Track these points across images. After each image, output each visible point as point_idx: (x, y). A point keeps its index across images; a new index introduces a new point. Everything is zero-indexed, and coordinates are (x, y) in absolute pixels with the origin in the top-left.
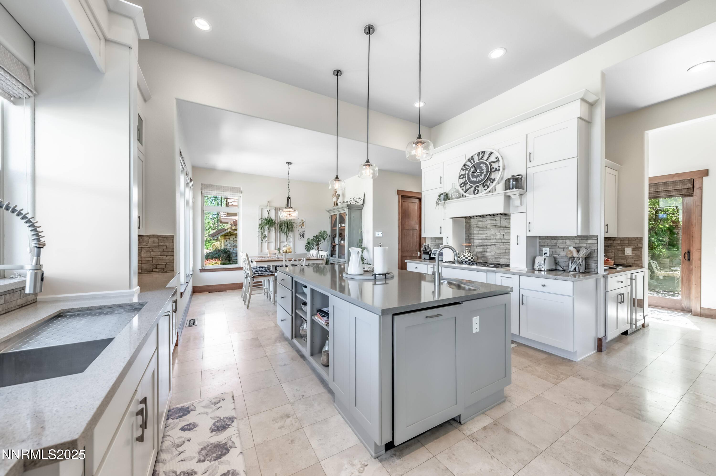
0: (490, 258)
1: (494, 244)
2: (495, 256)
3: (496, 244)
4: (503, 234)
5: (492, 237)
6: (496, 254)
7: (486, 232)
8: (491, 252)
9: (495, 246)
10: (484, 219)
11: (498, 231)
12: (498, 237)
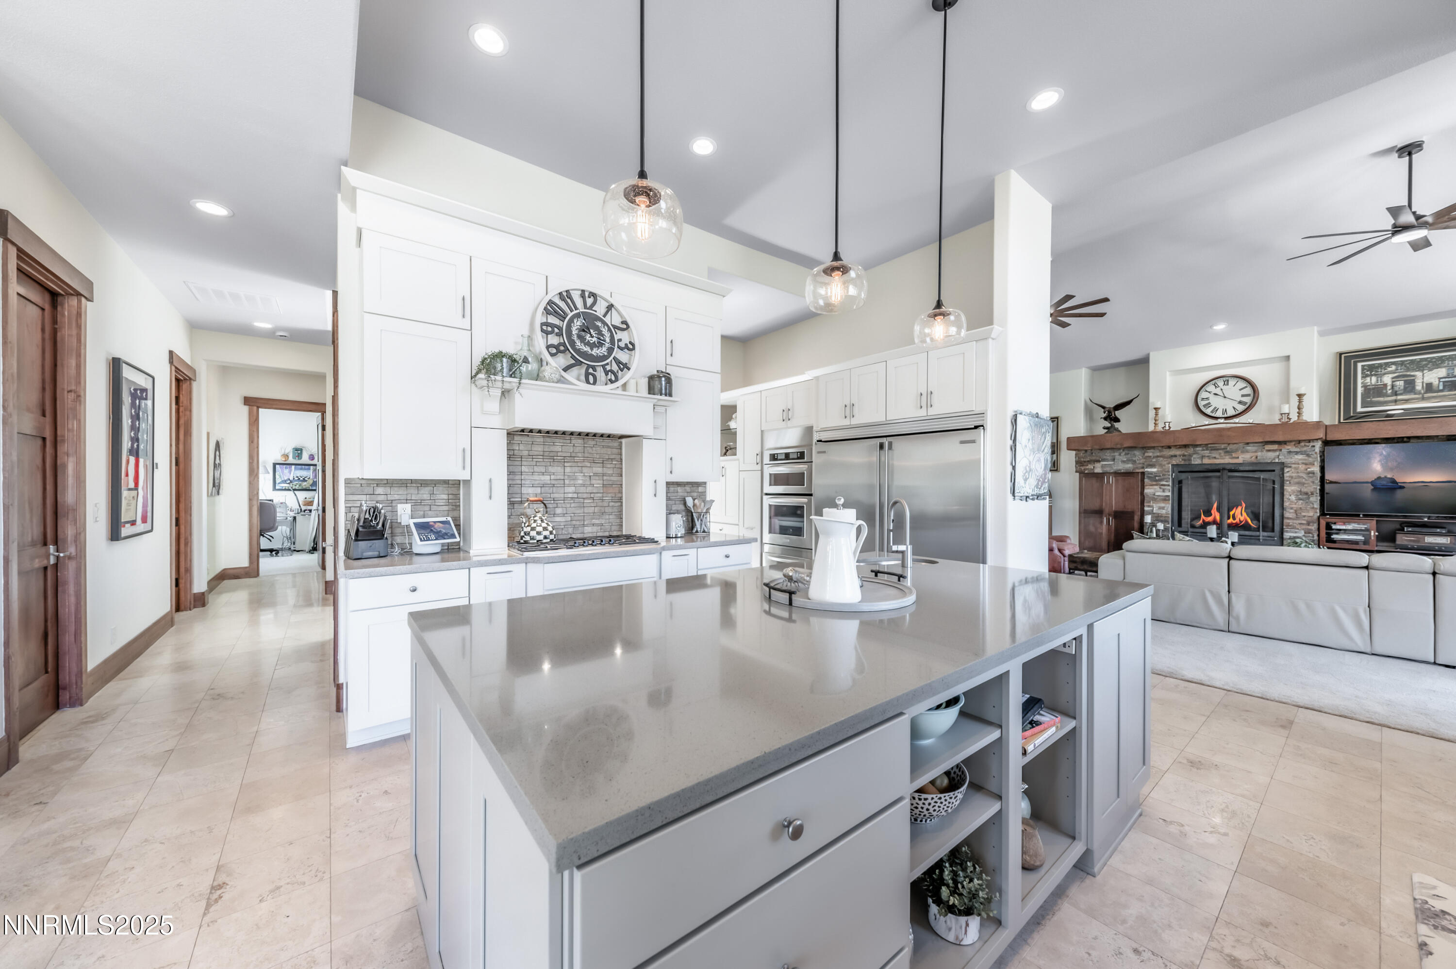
0: (563, 527)
1: (570, 495)
2: (574, 522)
3: (575, 496)
4: (590, 476)
5: (567, 482)
6: (576, 518)
7: (551, 469)
8: (564, 515)
9: (572, 501)
10: (548, 440)
11: (580, 468)
12: (580, 482)
